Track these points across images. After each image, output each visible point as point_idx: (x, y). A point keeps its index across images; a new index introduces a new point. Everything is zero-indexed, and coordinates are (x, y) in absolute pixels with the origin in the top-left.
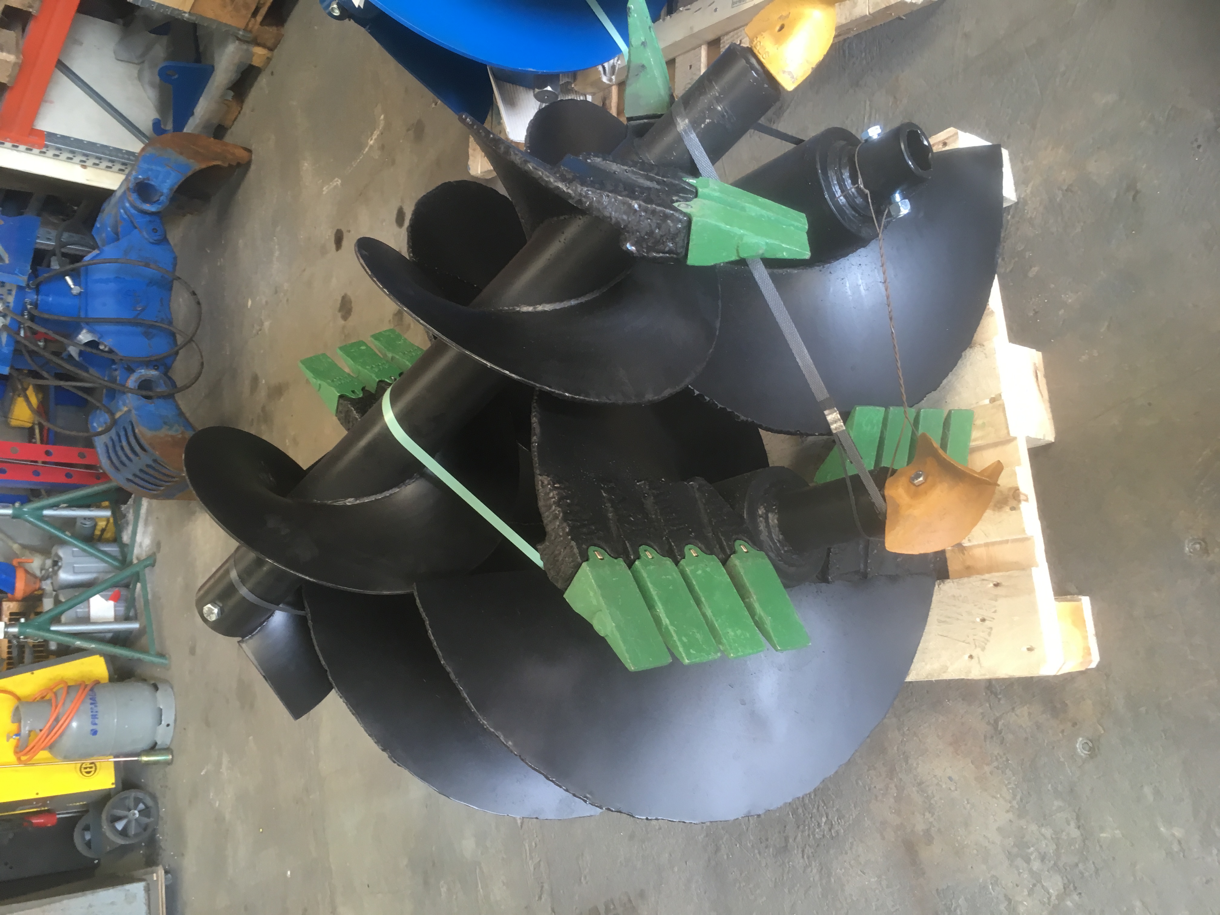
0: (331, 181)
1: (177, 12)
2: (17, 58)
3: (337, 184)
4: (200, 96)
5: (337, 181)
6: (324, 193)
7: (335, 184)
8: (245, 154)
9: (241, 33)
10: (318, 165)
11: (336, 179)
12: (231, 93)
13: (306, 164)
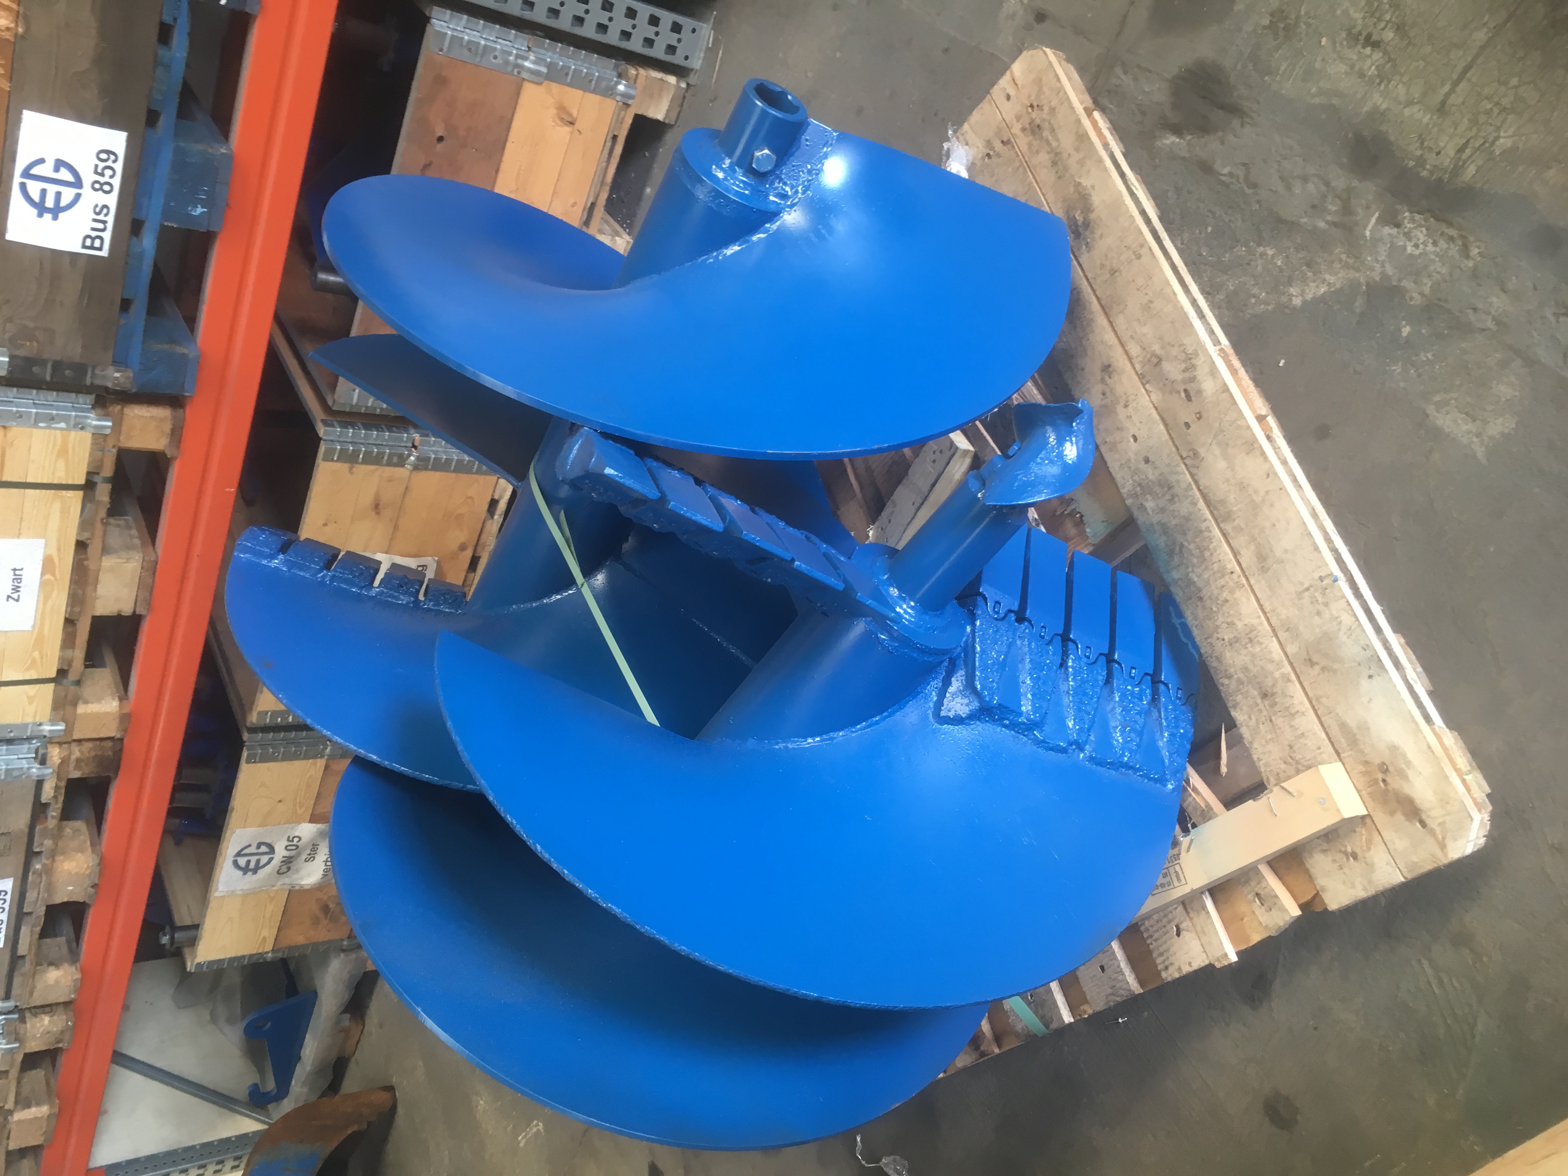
0: (528, 1125)
1: (256, 957)
2: (52, 1106)
3: (538, 1130)
4: (306, 1032)
5: (537, 1125)
6: (521, 1145)
7: (534, 1130)
8: (385, 1096)
9: (345, 943)
10: (499, 1103)
11: (535, 1122)
12: (347, 1016)
13: (482, 1102)
